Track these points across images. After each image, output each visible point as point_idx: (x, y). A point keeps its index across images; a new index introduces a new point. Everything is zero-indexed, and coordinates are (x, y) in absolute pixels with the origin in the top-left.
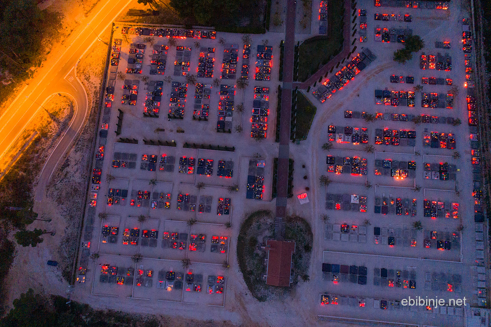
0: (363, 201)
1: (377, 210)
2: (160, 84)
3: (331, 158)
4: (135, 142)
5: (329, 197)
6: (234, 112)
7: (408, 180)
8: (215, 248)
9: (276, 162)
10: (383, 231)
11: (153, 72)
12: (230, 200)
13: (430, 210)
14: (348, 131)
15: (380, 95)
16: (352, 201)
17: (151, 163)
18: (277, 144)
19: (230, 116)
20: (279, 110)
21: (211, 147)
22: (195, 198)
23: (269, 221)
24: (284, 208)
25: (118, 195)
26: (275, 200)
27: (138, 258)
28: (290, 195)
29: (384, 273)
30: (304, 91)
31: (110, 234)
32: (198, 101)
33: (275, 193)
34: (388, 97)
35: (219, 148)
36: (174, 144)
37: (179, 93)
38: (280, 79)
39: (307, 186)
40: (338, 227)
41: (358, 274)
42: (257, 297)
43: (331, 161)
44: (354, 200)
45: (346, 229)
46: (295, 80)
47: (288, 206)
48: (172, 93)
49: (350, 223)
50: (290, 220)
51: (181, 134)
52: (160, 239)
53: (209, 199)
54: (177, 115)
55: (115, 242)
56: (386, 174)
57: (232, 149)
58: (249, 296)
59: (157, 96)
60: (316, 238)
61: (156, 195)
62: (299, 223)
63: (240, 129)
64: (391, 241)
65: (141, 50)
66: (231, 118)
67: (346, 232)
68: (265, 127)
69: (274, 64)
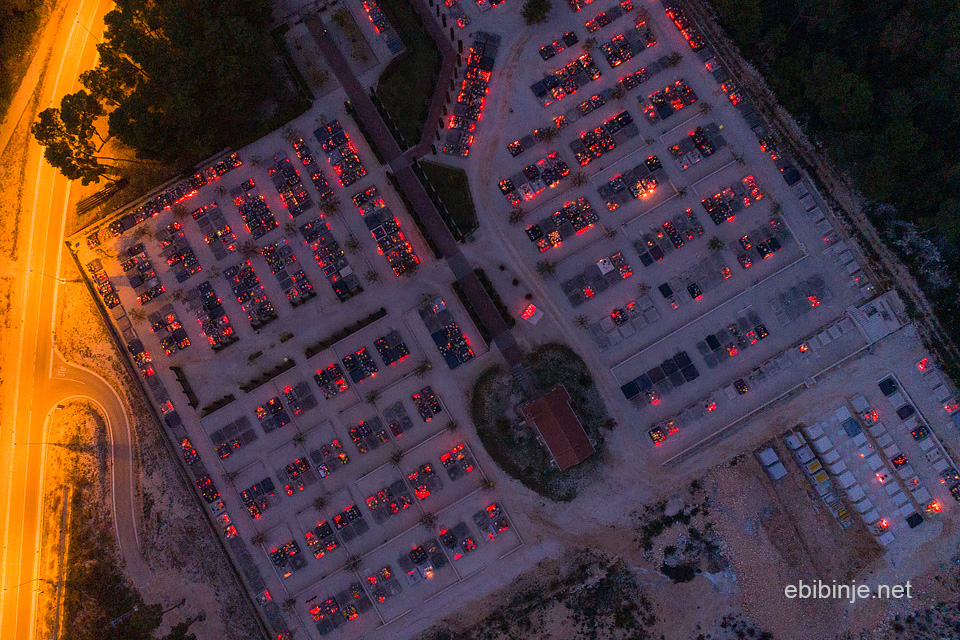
0: (619, 262)
1: (647, 260)
2: (206, 287)
3: (533, 229)
4: (230, 398)
5: (567, 287)
6: (348, 257)
7: (661, 188)
8: (454, 471)
9: (458, 288)
10: (673, 285)
11: (182, 277)
12: (429, 388)
13: (718, 210)
14: (531, 174)
15: (541, 89)
16: (604, 272)
17: (277, 415)
18: (443, 262)
19: (344, 266)
20: (410, 209)
21: (348, 331)
22: (376, 419)
23: (505, 380)
24: (515, 346)
25: (259, 495)
26: (493, 344)
27: (354, 564)
28: (510, 322)
29: (713, 342)
30: (429, 157)
31: (289, 558)
32: (282, 276)
33: (487, 335)
34: (555, 86)
35: (361, 325)
36: (291, 363)
37: (245, 284)
38: (382, 162)
39: (525, 293)
40: (609, 322)
41: (680, 368)
42: (561, 499)
43: (536, 233)
44: (605, 268)
45: (620, 318)
46: (404, 148)
47: (519, 340)
48: (234, 289)
49: (621, 305)
50: (533, 358)
51: (290, 341)
52: (367, 516)
53: (399, 407)
54: (264, 318)
55: (304, 563)
56: (625, 201)
57: (382, 312)
58: (550, 505)
59: (213, 309)
60: (586, 358)
61: (316, 455)
62: (550, 354)
63: (373, 276)
64: (693, 291)
65: (140, 255)
66: (348, 267)
67: (624, 320)
68: (407, 248)
69: (357, 144)
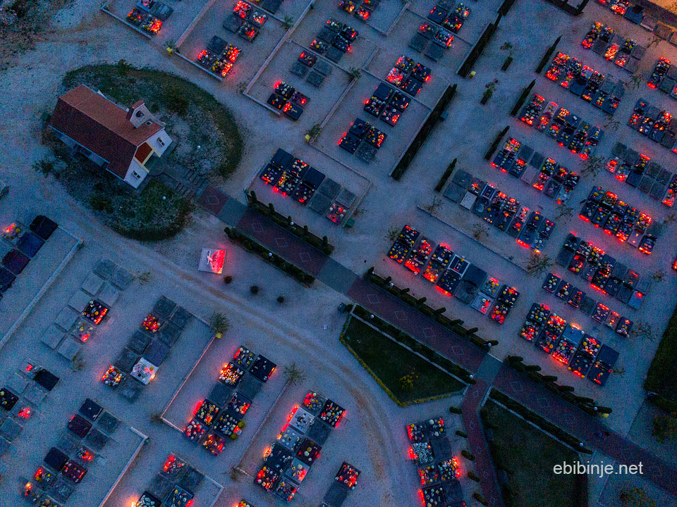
1: (89, 408)
5: (184, 317)
9: (322, 249)
10: (40, 392)
11: (642, 106)
12: (293, 117)
16: (142, 360)
18: (360, 271)
19: (475, 206)
24: (216, 211)
26: (244, 201)
28: (234, 237)
32: (538, 161)
33: (257, 211)
36: (464, 72)
38: (513, 363)
39: (234, 283)
40: (108, 299)
43: (260, 369)
46: (494, 395)
51: (480, 97)
57: (397, 175)
66: (469, 208)
67: (88, 310)
